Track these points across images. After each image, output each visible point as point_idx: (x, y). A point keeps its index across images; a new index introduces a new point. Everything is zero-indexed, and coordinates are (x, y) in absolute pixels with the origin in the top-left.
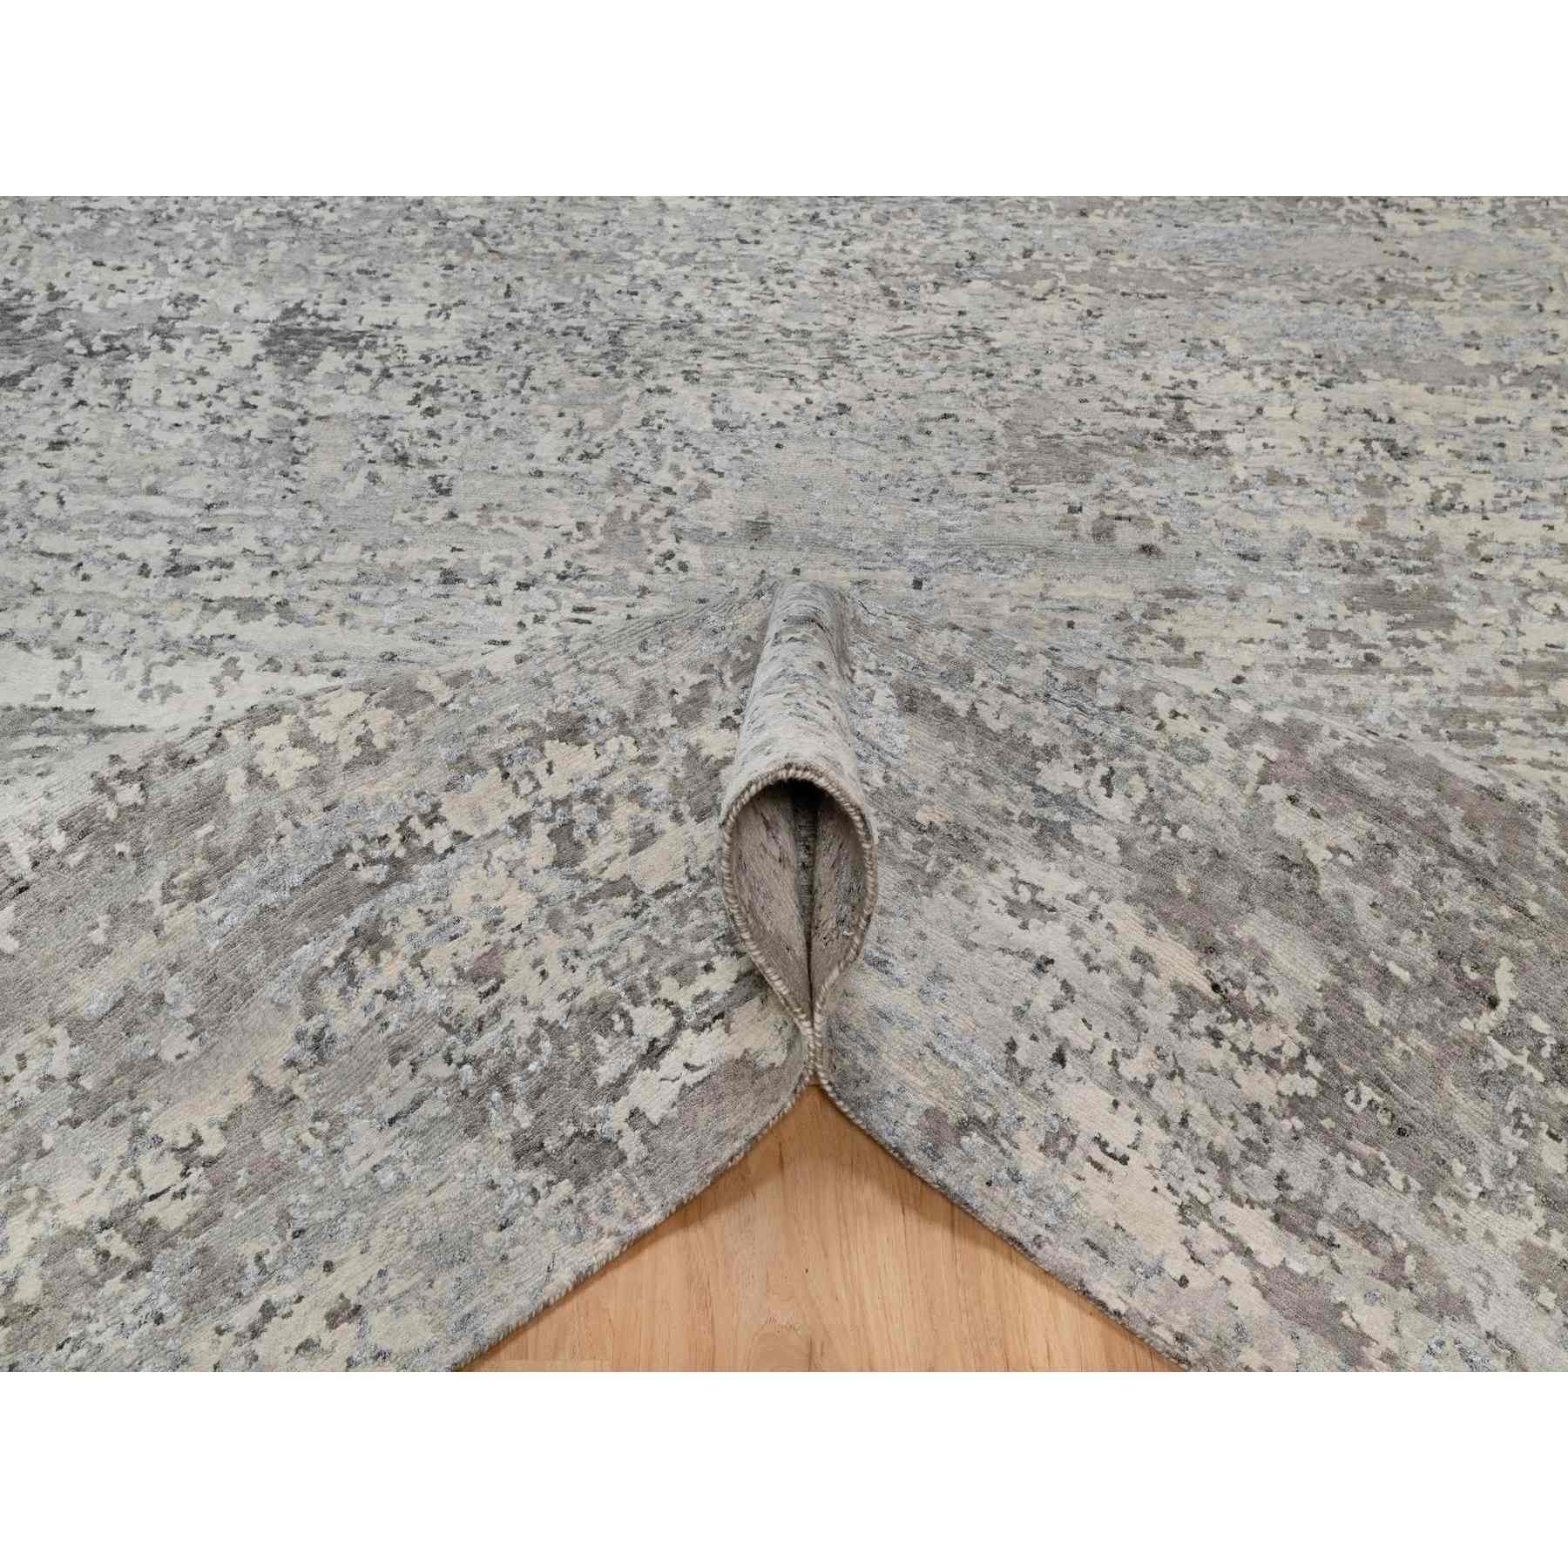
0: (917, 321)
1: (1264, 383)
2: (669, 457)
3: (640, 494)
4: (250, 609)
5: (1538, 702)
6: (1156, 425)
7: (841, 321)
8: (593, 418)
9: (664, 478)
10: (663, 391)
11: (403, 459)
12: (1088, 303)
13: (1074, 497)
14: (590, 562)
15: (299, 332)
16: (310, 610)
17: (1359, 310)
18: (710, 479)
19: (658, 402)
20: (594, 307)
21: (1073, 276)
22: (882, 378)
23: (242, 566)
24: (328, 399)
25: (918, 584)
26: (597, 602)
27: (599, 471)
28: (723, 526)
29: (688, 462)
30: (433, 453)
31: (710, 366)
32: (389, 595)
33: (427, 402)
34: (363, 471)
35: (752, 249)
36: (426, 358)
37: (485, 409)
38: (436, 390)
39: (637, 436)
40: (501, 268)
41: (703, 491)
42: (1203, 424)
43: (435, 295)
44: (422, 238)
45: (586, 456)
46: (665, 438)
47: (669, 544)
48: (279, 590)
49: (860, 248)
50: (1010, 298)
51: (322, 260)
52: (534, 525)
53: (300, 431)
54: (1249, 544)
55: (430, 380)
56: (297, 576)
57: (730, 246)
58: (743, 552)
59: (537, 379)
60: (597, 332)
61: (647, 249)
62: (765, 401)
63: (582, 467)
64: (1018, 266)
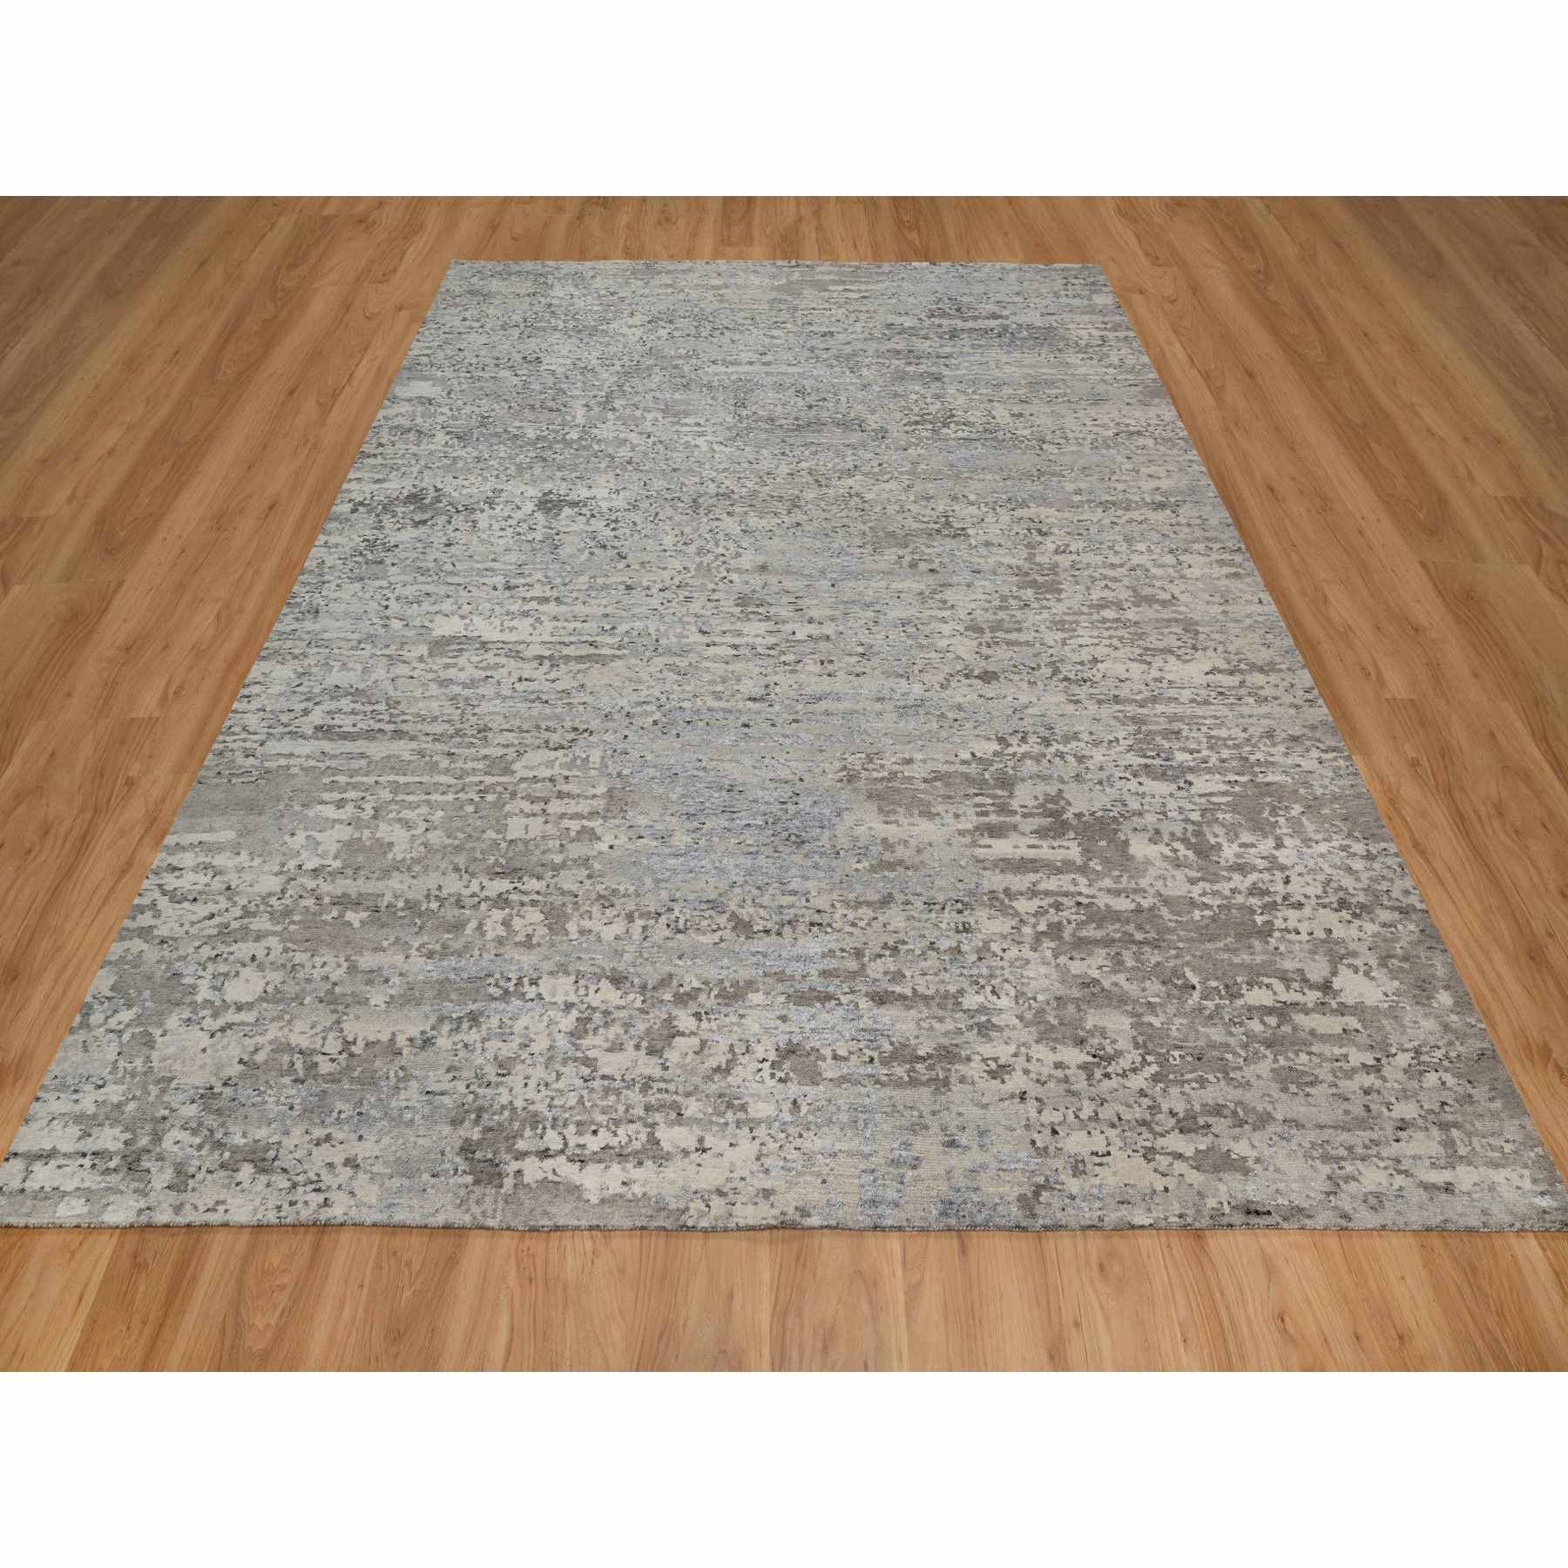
0: (831, 492)
1: (985, 509)
2: (722, 543)
3: (710, 557)
4: (545, 600)
5: (1095, 617)
6: (936, 526)
7: (797, 492)
8: (687, 530)
9: (721, 550)
10: (717, 519)
11: (604, 547)
12: (907, 482)
13: (901, 553)
14: (690, 581)
15: (551, 501)
16: (570, 600)
17: (1029, 482)
18: (741, 550)
19: (717, 523)
20: (684, 489)
21: (901, 473)
22: (814, 513)
23: (538, 586)
24: (567, 526)
25: (833, 585)
26: (695, 595)
27: (692, 549)
28: (748, 567)
29: (731, 546)
30: (617, 544)
31: (738, 509)
32: (604, 594)
33: (613, 525)
34: (587, 552)
35: (755, 466)
36: (610, 510)
37: (639, 528)
38: (616, 521)
39: (708, 536)
40: (641, 475)
41: (738, 555)
42: (956, 525)
43: (612, 485)
44: (603, 465)
45: (685, 544)
46: (721, 536)
47: (725, 574)
48: (555, 594)
49: (804, 465)
50: (872, 481)
51: (559, 474)
52: (665, 569)
53: (557, 537)
54: (976, 567)
55: (613, 518)
56: (563, 588)
57: (746, 465)
58: (756, 575)
59: (661, 516)
60: (687, 499)
61: (707, 466)
62: (764, 522)
63: (684, 547)
64: (876, 470)
